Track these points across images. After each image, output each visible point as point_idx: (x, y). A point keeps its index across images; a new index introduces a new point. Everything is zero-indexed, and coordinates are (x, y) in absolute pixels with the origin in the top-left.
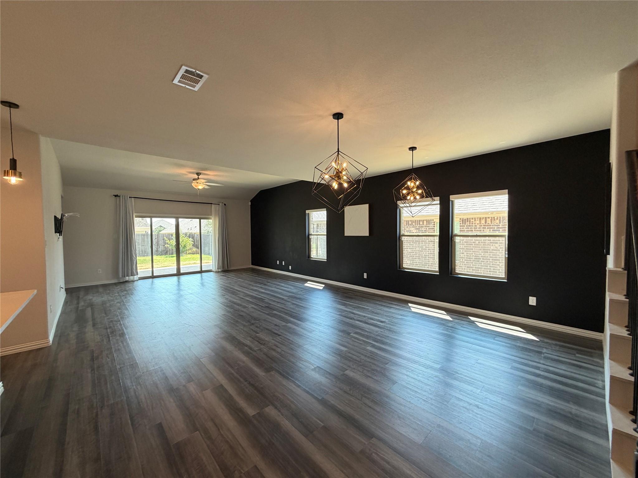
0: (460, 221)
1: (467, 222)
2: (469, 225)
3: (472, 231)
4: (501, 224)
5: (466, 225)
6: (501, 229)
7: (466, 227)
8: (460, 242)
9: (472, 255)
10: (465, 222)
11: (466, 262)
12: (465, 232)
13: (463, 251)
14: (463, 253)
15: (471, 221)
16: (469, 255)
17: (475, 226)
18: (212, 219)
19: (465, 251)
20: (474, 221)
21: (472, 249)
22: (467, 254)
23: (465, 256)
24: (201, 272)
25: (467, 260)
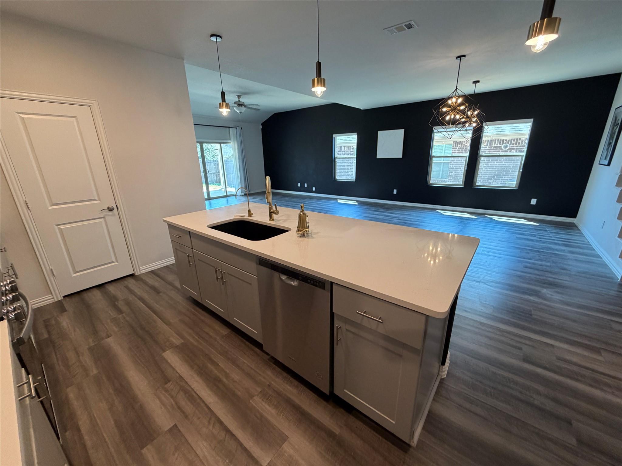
0: (453, 144)
1: (460, 144)
2: (460, 147)
3: (463, 152)
4: (488, 146)
5: (458, 147)
6: (487, 151)
7: (457, 149)
8: (451, 162)
9: (459, 174)
10: (458, 145)
11: (453, 179)
12: (457, 153)
13: (452, 170)
14: (452, 172)
15: (463, 143)
16: (457, 173)
17: (466, 148)
18: (231, 143)
19: (454, 170)
20: (466, 144)
21: (460, 168)
22: (455, 172)
23: (453, 174)
24: (226, 196)
25: (454, 178)
